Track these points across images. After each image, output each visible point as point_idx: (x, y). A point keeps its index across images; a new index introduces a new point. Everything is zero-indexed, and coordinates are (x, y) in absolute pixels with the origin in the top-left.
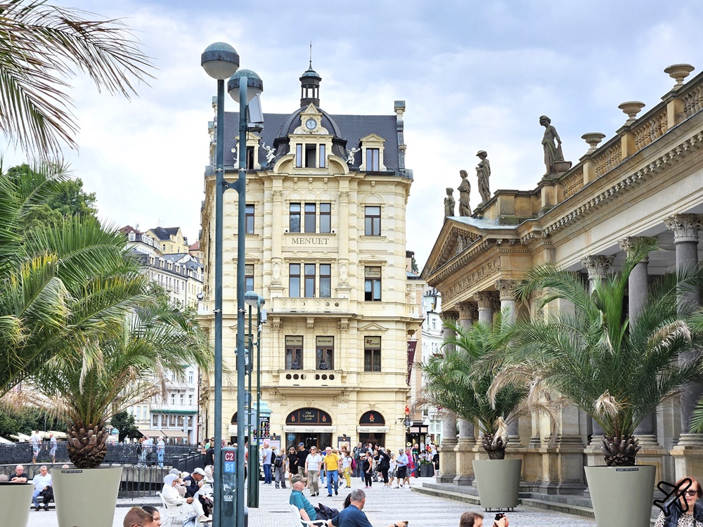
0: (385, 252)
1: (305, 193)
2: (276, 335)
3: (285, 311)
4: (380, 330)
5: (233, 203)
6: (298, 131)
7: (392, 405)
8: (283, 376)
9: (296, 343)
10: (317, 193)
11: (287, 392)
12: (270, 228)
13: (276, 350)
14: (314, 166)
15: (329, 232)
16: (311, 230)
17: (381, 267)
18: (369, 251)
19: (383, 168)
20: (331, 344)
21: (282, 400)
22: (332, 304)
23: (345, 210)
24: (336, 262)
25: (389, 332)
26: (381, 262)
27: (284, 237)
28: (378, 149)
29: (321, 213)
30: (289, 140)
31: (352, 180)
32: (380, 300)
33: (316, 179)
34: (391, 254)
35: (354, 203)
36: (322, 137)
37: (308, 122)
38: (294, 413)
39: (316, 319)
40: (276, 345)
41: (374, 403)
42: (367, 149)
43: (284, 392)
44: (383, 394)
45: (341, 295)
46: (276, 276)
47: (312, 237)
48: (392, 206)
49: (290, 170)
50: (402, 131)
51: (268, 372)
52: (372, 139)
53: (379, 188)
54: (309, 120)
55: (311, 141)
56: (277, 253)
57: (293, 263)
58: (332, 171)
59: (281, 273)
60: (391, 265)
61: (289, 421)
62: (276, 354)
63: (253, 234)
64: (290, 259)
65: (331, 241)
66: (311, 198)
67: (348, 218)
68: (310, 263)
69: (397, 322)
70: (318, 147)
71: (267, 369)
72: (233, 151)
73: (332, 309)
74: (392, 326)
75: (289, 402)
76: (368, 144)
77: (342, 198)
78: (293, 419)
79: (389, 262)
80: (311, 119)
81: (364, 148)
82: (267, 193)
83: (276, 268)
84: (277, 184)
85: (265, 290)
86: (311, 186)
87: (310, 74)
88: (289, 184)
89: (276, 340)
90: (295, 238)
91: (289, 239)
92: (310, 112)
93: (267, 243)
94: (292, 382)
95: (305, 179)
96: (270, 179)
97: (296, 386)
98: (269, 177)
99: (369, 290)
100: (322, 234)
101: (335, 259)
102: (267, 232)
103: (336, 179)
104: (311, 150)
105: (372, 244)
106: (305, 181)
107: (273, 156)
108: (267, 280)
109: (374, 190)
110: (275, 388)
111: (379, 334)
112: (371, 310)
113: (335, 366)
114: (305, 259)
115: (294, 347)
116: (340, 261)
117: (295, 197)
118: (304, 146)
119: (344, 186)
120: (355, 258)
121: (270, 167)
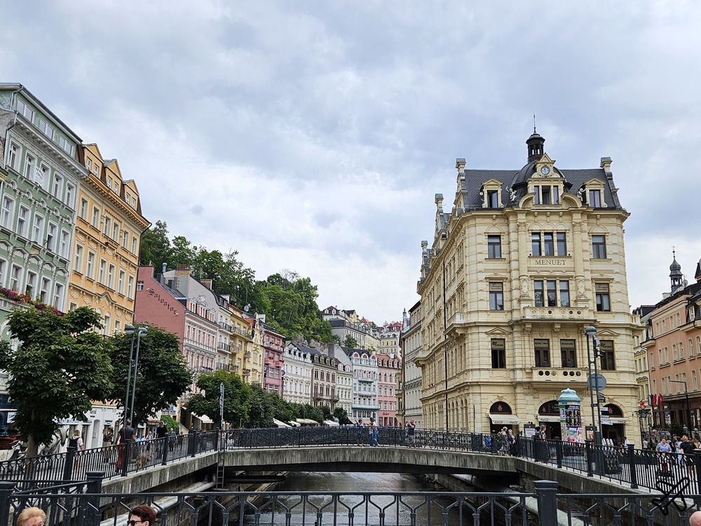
0: (611, 272)
1: (543, 225)
2: (526, 338)
3: (535, 318)
4: (613, 335)
5: (483, 234)
6: (535, 175)
7: (628, 399)
8: (536, 373)
9: (543, 346)
10: (555, 224)
11: (540, 386)
12: (517, 252)
13: (527, 350)
14: (549, 204)
15: (564, 254)
16: (551, 254)
17: (608, 284)
18: (597, 271)
19: (604, 205)
20: (573, 346)
21: (535, 393)
22: (575, 313)
23: (578, 236)
24: (574, 279)
25: (620, 337)
26: (609, 279)
27: (529, 259)
28: (599, 190)
29: (558, 241)
30: (527, 184)
31: (583, 213)
32: (609, 310)
33: (553, 213)
34: (618, 273)
35: (585, 232)
36: (556, 180)
37: (543, 169)
38: (545, 405)
39: (562, 324)
40: (527, 346)
41: (612, 397)
42: (590, 190)
43: (538, 386)
44: (619, 389)
45: (580, 305)
46: (525, 290)
47: (552, 259)
48: (615, 234)
49: (531, 206)
50: (612, 179)
51: (521, 369)
52: (594, 182)
53: (602, 221)
54: (543, 167)
55: (546, 184)
56: (524, 272)
57: (538, 280)
58: (565, 206)
59: (529, 288)
60: (618, 282)
61: (541, 412)
62: (528, 354)
63: (501, 258)
64: (535, 277)
65: (568, 263)
66: (549, 228)
67: (580, 244)
68: (552, 280)
69: (626, 328)
70: (552, 188)
71: (520, 366)
72: (481, 194)
73: (575, 315)
74: (623, 332)
75: (540, 395)
76: (591, 186)
77: (576, 228)
78: (544, 410)
79: (616, 280)
80: (545, 166)
81: (587, 190)
82: (512, 226)
83: (525, 284)
84: (522, 218)
85: (515, 302)
86: (548, 219)
87: (536, 136)
88: (531, 218)
89: (527, 342)
90: (538, 260)
91: (533, 261)
92: (544, 161)
93: (514, 265)
94: (544, 378)
95: (544, 213)
96: (515, 214)
97: (548, 382)
98: (514, 211)
99: (599, 303)
100: (559, 256)
101: (572, 277)
102: (514, 256)
103: (569, 213)
104: (546, 191)
105: (600, 266)
106: (543, 215)
107: (514, 197)
108: (516, 294)
109: (599, 222)
110: (529, 382)
111: (612, 338)
112: (603, 319)
113: (578, 364)
114: (547, 277)
115: (541, 348)
116: (577, 278)
117: (536, 228)
118: (540, 188)
119: (577, 217)
120: (588, 276)
121: (515, 203)
